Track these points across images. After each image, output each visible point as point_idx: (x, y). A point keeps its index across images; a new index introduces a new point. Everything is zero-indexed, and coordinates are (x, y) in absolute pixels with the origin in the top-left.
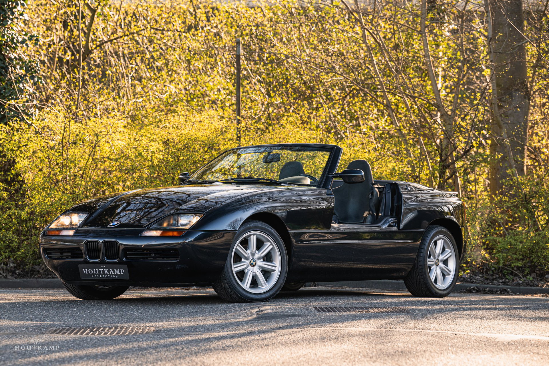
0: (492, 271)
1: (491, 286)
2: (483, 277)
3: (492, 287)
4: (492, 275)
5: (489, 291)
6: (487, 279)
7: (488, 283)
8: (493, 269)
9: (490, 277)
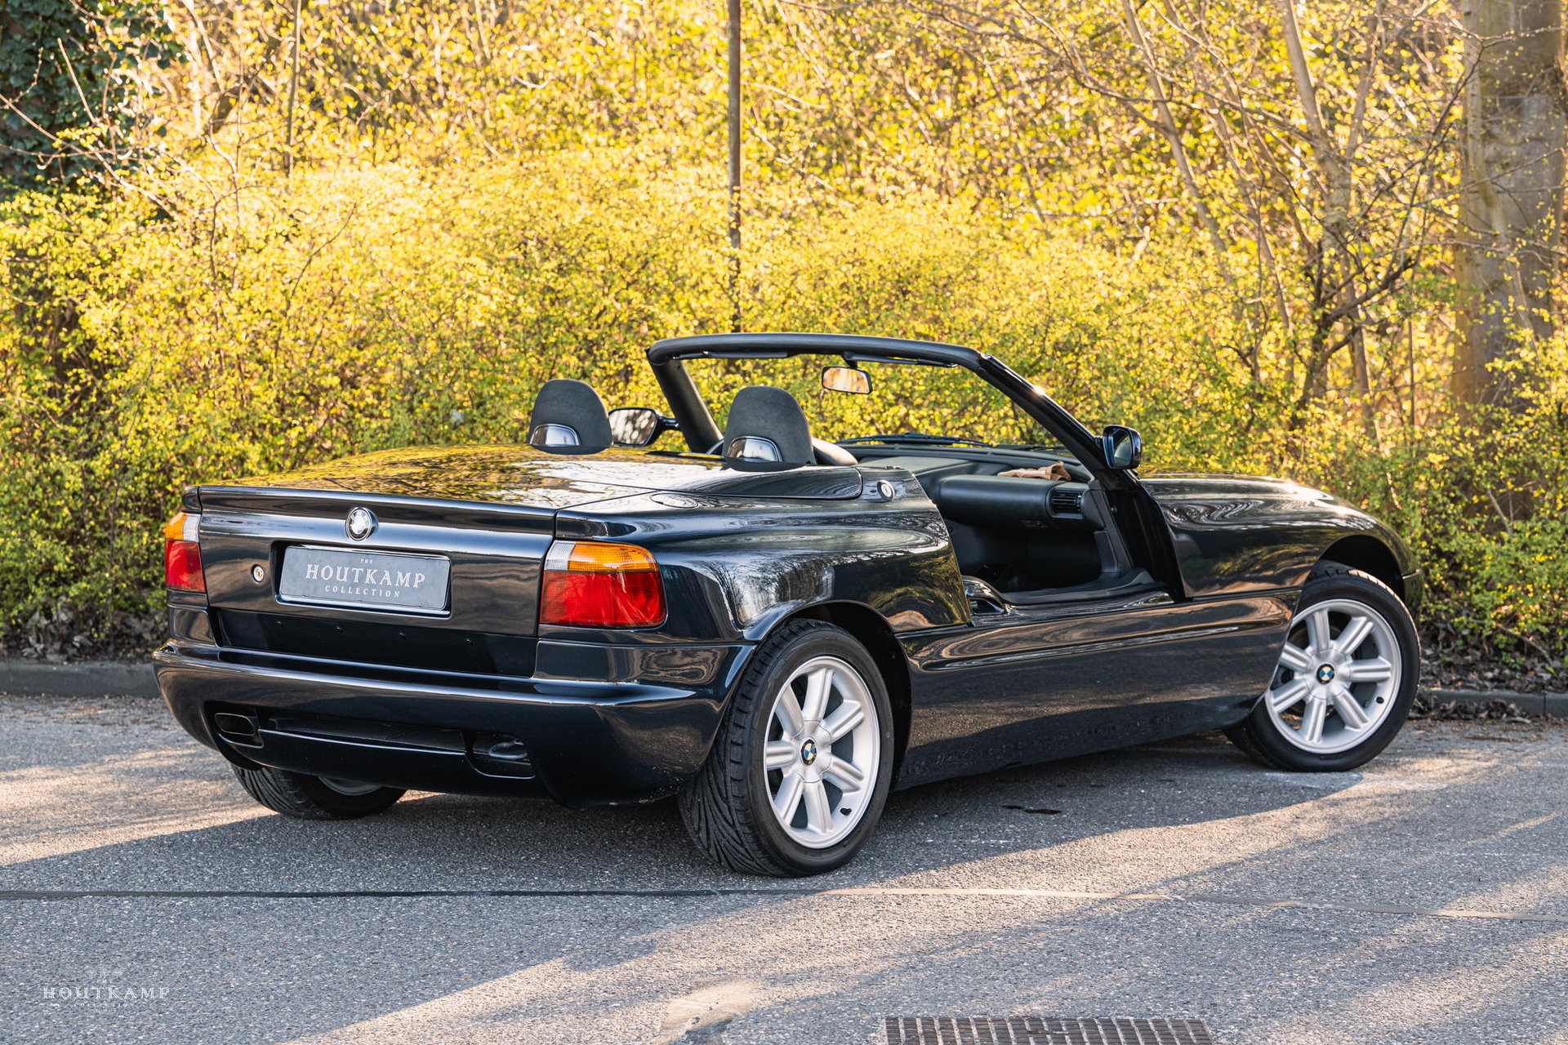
0: (1464, 638)
1: (1463, 691)
2: (1437, 658)
3: (1464, 697)
4: (1464, 653)
5: (1455, 711)
6: (1449, 665)
7: (1452, 683)
8: (1465, 632)
9: (1459, 661)
